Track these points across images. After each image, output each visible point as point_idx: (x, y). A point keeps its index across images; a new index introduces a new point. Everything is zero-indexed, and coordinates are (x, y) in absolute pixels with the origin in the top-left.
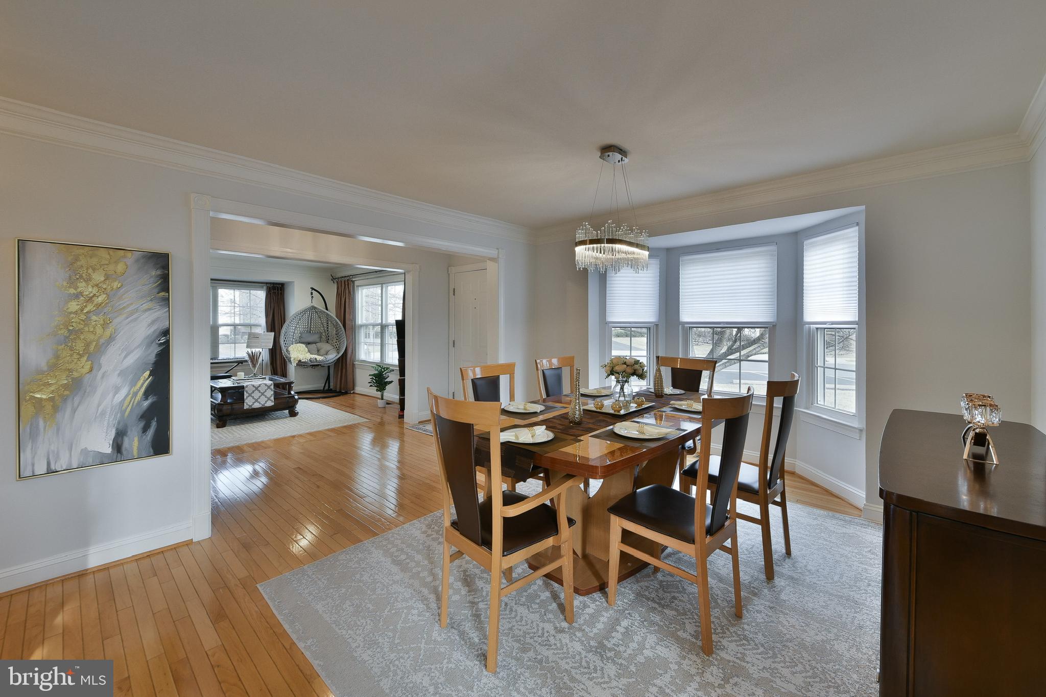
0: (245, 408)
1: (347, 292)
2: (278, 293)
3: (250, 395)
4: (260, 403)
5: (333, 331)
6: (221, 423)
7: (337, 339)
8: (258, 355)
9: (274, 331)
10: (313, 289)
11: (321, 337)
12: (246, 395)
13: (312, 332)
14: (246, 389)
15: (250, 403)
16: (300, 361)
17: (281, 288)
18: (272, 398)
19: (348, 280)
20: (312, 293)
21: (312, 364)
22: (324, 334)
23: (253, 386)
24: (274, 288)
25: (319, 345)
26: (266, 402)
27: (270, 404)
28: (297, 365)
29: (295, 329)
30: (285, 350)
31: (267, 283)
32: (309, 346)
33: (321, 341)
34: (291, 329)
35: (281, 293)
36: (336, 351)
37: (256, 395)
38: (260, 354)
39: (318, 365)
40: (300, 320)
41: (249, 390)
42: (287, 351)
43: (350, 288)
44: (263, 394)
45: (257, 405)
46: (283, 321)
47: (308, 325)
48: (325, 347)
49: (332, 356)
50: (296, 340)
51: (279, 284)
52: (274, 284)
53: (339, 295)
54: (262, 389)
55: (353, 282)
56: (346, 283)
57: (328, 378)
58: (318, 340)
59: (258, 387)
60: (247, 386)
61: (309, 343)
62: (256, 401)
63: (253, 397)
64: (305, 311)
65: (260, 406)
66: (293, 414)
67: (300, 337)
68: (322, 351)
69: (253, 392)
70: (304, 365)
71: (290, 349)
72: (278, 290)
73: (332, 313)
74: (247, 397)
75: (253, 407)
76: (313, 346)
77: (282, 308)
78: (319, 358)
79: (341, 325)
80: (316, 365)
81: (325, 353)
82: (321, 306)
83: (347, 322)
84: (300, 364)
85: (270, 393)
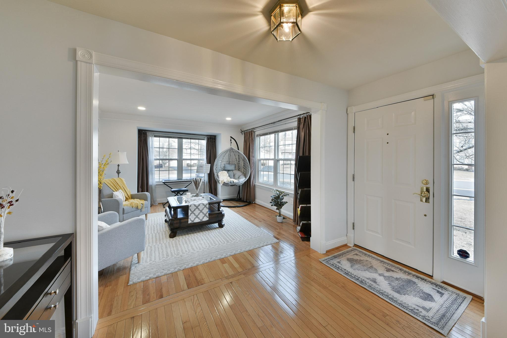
0: (189, 223)
1: (251, 139)
2: (213, 141)
3: (193, 212)
4: (199, 218)
5: (242, 163)
6: (172, 234)
7: (244, 169)
8: (199, 181)
9: (210, 164)
10: (231, 137)
11: (235, 167)
12: (190, 212)
13: (230, 164)
14: (190, 208)
15: (193, 219)
16: (224, 183)
17: (214, 138)
18: (207, 215)
19: (251, 131)
20: (231, 140)
21: (231, 184)
22: (237, 165)
23: (195, 205)
24: (211, 138)
25: (235, 172)
26: (203, 217)
27: (206, 219)
28: (223, 185)
29: (221, 162)
30: (216, 175)
31: (207, 135)
32: (229, 172)
33: (235, 169)
34: (219, 162)
35: (214, 141)
36: (244, 177)
37: (197, 212)
38: (201, 180)
39: (235, 185)
40: (224, 156)
41: (192, 208)
42: (217, 176)
43: (252, 137)
44: (201, 211)
45: (197, 220)
46: (215, 157)
47: (228, 159)
48: (238, 173)
49: (243, 180)
50: (222, 169)
51: (213, 136)
52: (211, 136)
53: (245, 141)
54: (201, 208)
55: (254, 132)
56: (250, 134)
57: (239, 193)
58: (234, 169)
59: (198, 206)
60: (190, 206)
61: (229, 171)
62: (197, 217)
63: (195, 214)
64: (227, 151)
65: (199, 221)
66: (221, 226)
67: (224, 167)
68: (237, 176)
69: (195, 210)
70: (227, 185)
71: (219, 174)
72: (213, 140)
73: (241, 151)
74: (191, 214)
75: (195, 221)
76: (231, 173)
77: (215, 149)
78: (236, 181)
79: (247, 160)
80: (233, 185)
81: (238, 177)
82: (235, 148)
83: (251, 158)
84: (225, 184)
85: (206, 211)
